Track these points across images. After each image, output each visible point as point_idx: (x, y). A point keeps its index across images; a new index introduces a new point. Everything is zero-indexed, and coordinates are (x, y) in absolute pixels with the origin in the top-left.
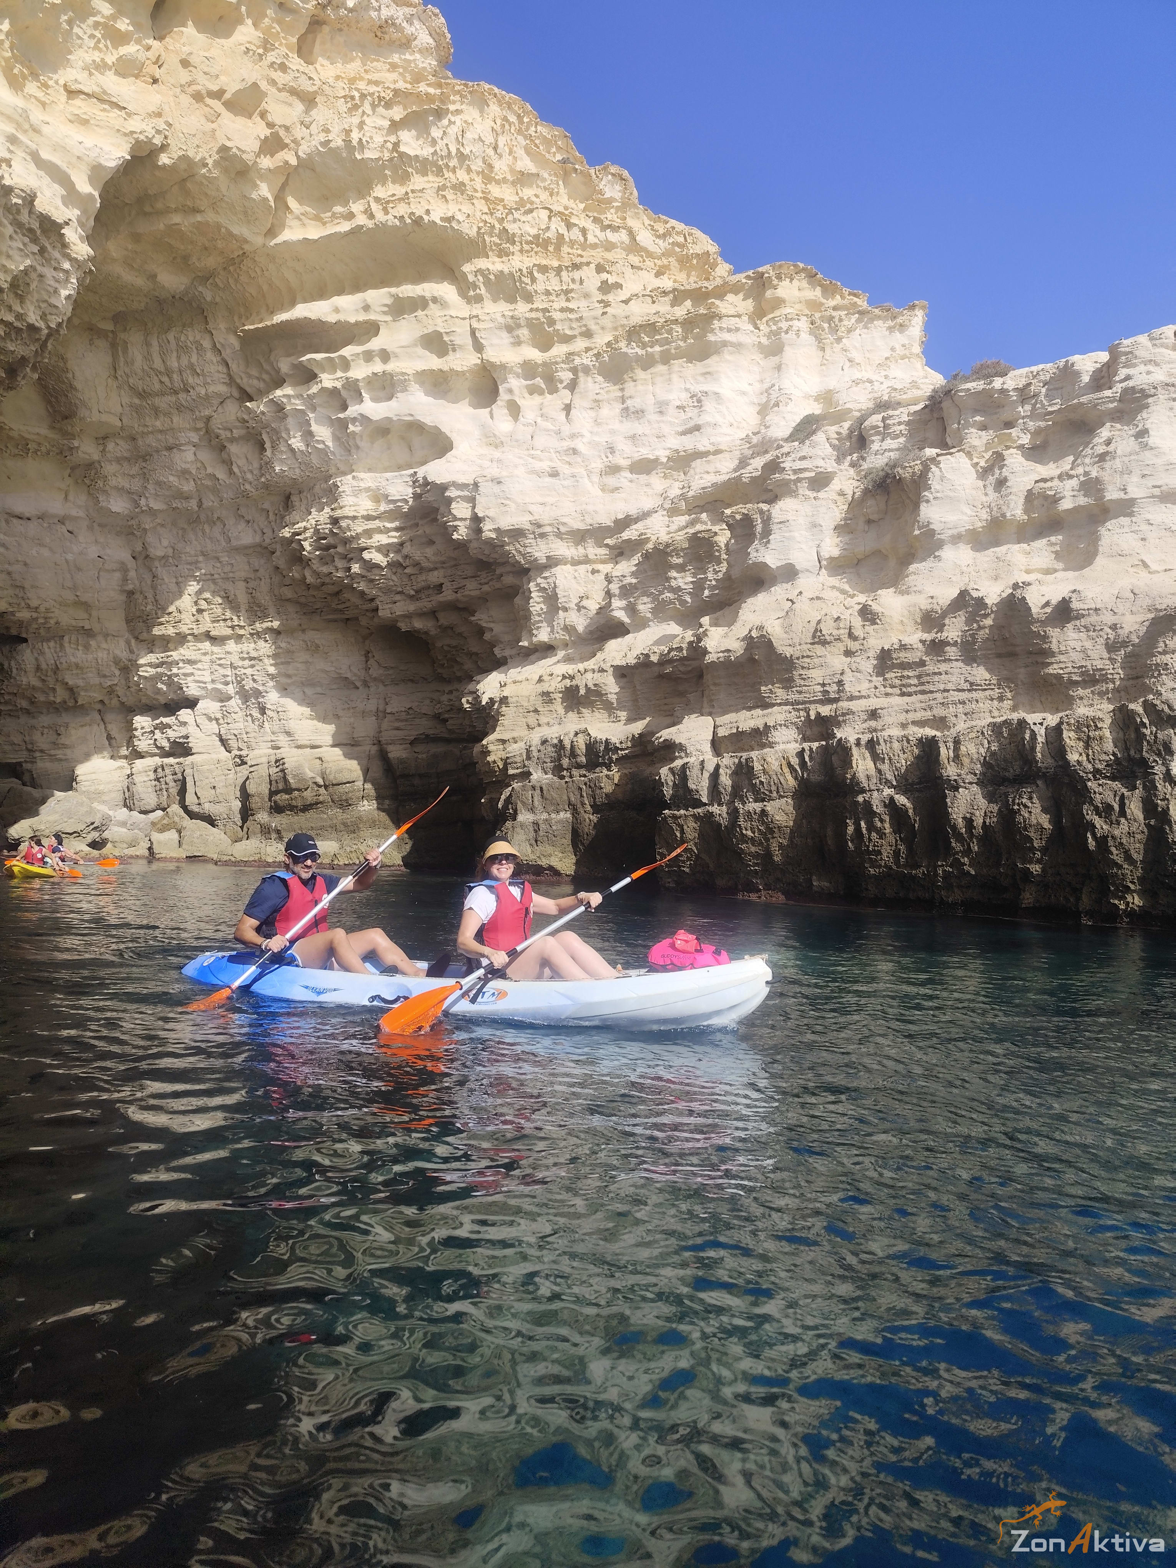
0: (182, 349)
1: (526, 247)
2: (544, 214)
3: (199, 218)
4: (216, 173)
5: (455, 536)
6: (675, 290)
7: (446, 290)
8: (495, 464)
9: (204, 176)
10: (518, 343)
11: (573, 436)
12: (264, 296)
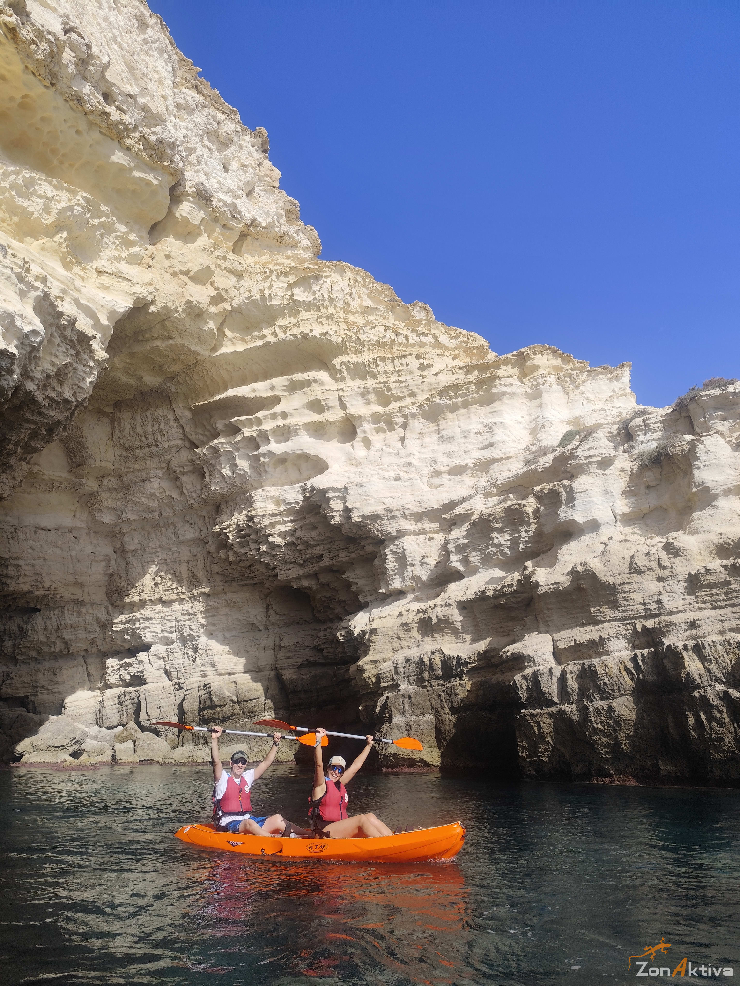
0: (155, 420)
1: (372, 348)
2: (382, 329)
3: (171, 342)
4: (183, 316)
5: (333, 522)
6: (467, 366)
7: (323, 375)
8: (358, 475)
9: (176, 317)
10: (368, 403)
11: (407, 455)
12: (207, 387)
